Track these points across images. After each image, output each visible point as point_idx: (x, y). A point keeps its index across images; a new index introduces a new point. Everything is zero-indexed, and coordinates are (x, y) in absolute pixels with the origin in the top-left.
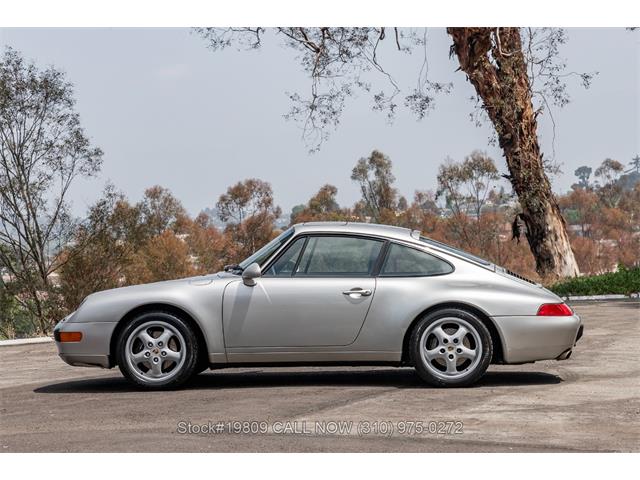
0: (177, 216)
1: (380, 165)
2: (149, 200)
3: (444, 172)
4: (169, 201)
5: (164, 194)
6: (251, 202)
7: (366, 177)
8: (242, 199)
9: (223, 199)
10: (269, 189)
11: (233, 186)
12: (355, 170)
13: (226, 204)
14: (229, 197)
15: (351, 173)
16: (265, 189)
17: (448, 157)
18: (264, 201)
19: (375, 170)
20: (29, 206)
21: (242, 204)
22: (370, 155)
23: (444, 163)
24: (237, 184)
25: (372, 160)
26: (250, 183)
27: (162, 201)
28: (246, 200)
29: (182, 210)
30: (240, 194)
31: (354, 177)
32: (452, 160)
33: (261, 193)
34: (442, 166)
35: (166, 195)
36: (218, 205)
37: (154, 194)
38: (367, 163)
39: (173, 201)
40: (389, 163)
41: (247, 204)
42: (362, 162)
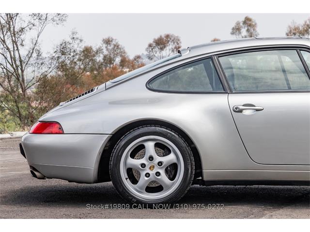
0: (121, 56)
1: (250, 25)
2: (105, 45)
3: (291, 31)
4: (117, 46)
5: (114, 42)
6: (168, 48)
7: (240, 33)
8: (161, 46)
9: (150, 46)
10: (179, 40)
11: (156, 38)
12: (233, 29)
13: (152, 49)
14: (154, 44)
15: (231, 31)
16: (176, 40)
17: (293, 21)
18: (176, 48)
19: (246, 28)
20: (14, 42)
21: (162, 49)
22: (243, 20)
23: (290, 25)
24: (159, 37)
25: (245, 23)
26: (167, 36)
27: (112, 46)
28: (165, 47)
29: (124, 53)
30: (161, 43)
31: (232, 33)
32: (296, 23)
33: (174, 43)
34: (289, 27)
35: (115, 43)
36: (147, 50)
37: (108, 42)
38: (241, 24)
39: (120, 47)
40: (256, 24)
41: (165, 49)
42: (238, 23)
